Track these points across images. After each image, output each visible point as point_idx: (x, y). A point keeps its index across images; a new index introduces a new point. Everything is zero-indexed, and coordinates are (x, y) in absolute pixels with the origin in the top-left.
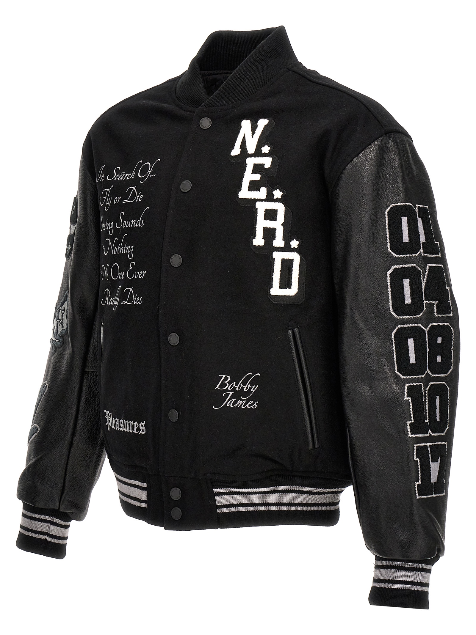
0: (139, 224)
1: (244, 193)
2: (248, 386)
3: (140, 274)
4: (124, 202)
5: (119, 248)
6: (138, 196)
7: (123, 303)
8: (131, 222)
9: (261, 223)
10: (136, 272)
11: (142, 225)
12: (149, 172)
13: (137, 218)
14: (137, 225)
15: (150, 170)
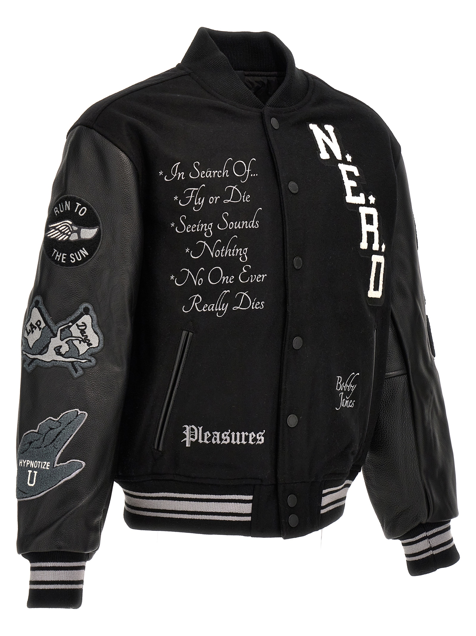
0: (254, 225)
1: (350, 199)
2: (350, 386)
3: (257, 278)
4: (225, 202)
5: (223, 250)
6: (244, 196)
7: (234, 308)
8: (241, 222)
9: (366, 228)
10: (252, 276)
11: (256, 227)
12: (247, 172)
13: (249, 219)
14: (250, 226)
15: (247, 169)
